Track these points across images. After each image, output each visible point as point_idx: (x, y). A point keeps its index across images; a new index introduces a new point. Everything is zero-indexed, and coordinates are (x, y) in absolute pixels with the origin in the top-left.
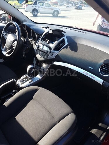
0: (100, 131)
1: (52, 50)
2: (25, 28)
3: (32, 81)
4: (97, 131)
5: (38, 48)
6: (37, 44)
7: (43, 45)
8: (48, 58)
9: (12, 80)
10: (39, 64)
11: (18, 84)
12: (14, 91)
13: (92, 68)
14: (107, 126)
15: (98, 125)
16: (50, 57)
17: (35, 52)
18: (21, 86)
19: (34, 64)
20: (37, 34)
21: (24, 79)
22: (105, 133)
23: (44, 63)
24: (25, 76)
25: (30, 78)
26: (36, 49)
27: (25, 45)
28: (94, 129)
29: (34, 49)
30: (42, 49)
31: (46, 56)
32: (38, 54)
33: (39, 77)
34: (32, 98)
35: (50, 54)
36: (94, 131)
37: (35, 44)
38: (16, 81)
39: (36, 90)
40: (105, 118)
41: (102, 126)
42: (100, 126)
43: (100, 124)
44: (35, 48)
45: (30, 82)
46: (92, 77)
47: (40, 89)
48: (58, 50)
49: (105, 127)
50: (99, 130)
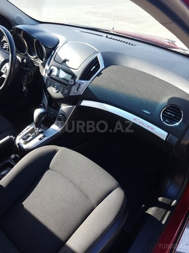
0: (161, 209)
1: (77, 80)
2: (21, 36)
3: (44, 136)
4: (157, 210)
5: (49, 75)
6: (47, 67)
7: (58, 69)
8: (71, 94)
9: (8, 137)
10: (54, 104)
11: (19, 144)
12: (13, 156)
13: (149, 113)
14: (171, 200)
15: (158, 200)
16: (74, 92)
17: (45, 81)
18: (25, 146)
19: (44, 104)
20: (45, 47)
21: (30, 134)
22: (169, 212)
23: (64, 103)
24: (29, 128)
25: (40, 131)
26: (46, 75)
27: (25, 68)
28: (152, 207)
29: (42, 77)
30: (58, 76)
31: (66, 91)
32: (50, 86)
33: (55, 128)
34: (47, 168)
35: (74, 87)
36: (151, 211)
37: (44, 67)
38: (15, 139)
39: (53, 153)
40: (168, 188)
41: (163, 202)
42: (160, 202)
43: (160, 199)
44: (44, 74)
45: (40, 139)
46: (149, 127)
47: (61, 150)
48: (88, 79)
49: (169, 203)
50: (159, 208)
